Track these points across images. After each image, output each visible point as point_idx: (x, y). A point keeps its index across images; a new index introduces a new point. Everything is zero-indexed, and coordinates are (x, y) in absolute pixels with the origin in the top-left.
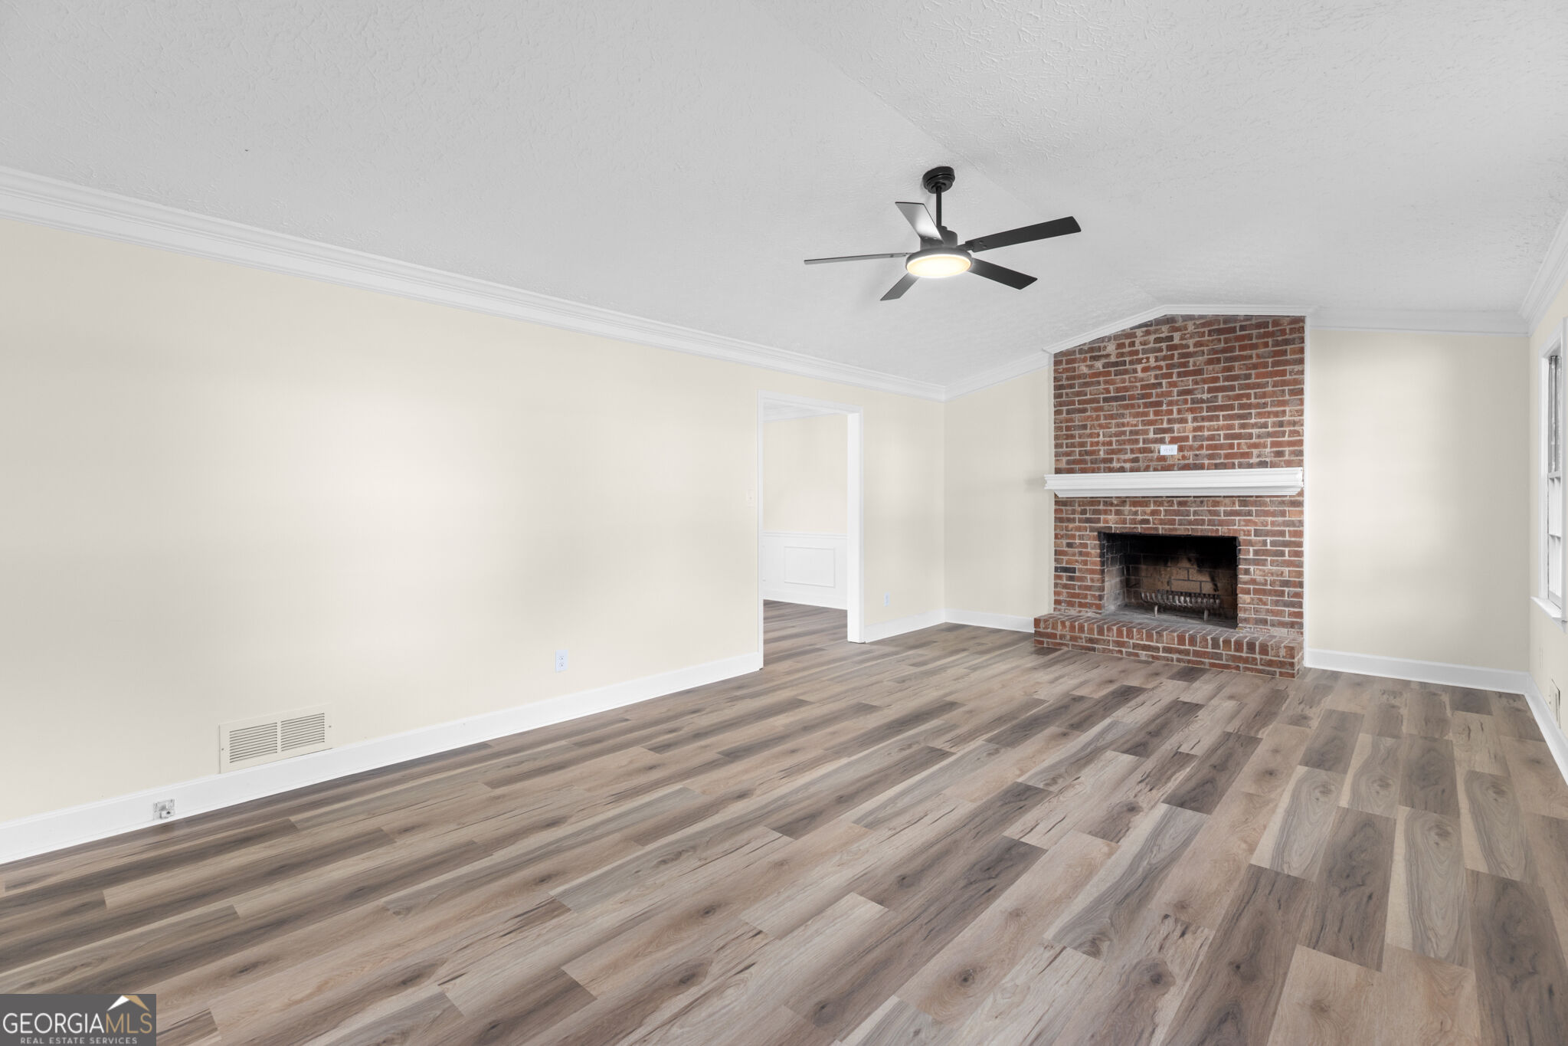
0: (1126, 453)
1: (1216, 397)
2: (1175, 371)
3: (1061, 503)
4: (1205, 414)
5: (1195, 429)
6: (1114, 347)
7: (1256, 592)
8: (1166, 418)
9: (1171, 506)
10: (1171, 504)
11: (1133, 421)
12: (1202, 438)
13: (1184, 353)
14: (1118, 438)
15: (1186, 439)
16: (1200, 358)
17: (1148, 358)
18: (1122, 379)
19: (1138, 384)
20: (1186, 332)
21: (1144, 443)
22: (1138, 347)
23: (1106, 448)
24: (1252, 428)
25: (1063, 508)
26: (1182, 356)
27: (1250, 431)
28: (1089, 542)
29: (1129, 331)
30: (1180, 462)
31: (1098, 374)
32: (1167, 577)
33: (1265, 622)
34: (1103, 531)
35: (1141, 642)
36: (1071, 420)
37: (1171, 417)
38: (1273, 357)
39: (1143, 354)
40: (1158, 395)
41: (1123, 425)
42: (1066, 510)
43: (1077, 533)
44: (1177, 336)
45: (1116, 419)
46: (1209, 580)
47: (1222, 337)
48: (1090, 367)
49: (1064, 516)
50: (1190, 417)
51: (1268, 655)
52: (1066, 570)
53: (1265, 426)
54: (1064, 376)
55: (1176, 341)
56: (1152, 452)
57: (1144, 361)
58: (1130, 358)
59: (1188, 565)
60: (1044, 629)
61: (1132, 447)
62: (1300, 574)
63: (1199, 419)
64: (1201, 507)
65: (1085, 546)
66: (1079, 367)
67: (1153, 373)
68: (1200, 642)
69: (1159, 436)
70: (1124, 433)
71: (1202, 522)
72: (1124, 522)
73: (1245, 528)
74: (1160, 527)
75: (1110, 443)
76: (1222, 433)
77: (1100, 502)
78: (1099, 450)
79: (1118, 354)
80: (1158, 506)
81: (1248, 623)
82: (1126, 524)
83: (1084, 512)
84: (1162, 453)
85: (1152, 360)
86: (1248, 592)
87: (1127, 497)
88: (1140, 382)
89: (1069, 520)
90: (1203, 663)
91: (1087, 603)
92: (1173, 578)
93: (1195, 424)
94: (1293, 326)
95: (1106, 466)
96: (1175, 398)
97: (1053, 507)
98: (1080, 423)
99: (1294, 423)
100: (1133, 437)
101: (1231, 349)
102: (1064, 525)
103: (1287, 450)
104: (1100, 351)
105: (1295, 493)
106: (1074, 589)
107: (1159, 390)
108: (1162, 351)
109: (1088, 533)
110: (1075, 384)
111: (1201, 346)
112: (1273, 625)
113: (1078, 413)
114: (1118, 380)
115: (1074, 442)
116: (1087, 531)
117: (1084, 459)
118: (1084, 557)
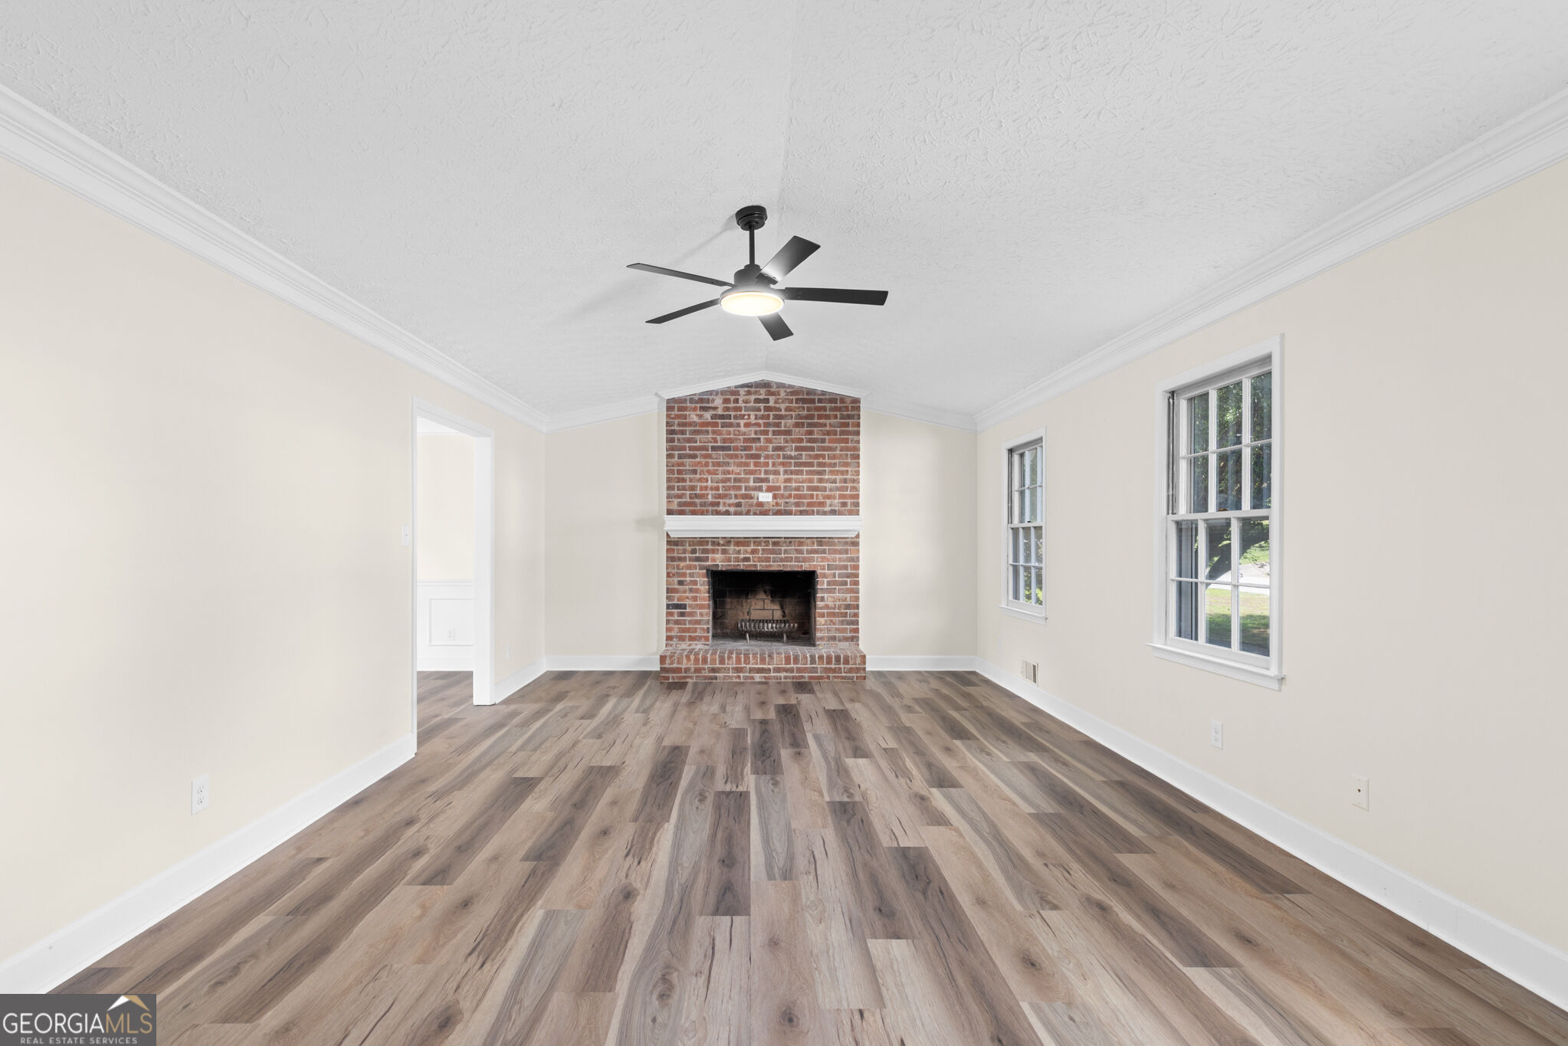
0: (731, 498)
1: (801, 455)
2: (771, 429)
3: (673, 543)
4: (793, 468)
5: (787, 481)
6: (721, 401)
7: (829, 615)
8: (763, 469)
9: (768, 545)
10: (767, 543)
11: (737, 469)
12: (790, 488)
13: (777, 415)
14: (724, 484)
15: (778, 488)
16: (789, 421)
17: (749, 415)
18: (727, 431)
19: (741, 437)
20: (779, 397)
21: (746, 490)
22: (741, 404)
23: (714, 492)
24: (826, 483)
25: (675, 547)
26: (776, 417)
27: (825, 485)
28: (698, 579)
29: (733, 389)
30: (774, 508)
31: (707, 424)
32: (748, 608)
33: (834, 638)
34: (712, 568)
35: (756, 666)
36: (683, 465)
37: (767, 469)
38: (840, 427)
39: (745, 411)
40: (757, 449)
41: (729, 472)
42: (678, 550)
43: (688, 571)
44: (772, 399)
45: (722, 466)
46: (779, 608)
47: (805, 405)
48: (700, 416)
49: (676, 555)
50: (782, 469)
51: (849, 664)
52: (677, 606)
53: (834, 481)
54: (676, 422)
55: (771, 404)
56: (752, 498)
57: (746, 417)
58: (735, 413)
59: (764, 597)
60: (671, 664)
61: (736, 493)
62: (857, 599)
63: (789, 472)
64: (790, 546)
65: (695, 583)
66: (689, 415)
67: (753, 429)
68: (802, 660)
69: (758, 484)
70: (729, 480)
71: (790, 559)
72: (729, 560)
73: (821, 563)
74: (758, 564)
75: (717, 489)
76: (805, 485)
77: (708, 542)
78: (708, 494)
79: (724, 407)
80: (757, 545)
81: (823, 641)
82: (731, 562)
83: (694, 551)
84: (760, 499)
85: (753, 417)
86: (823, 615)
87: (731, 537)
88: (742, 435)
89: (680, 559)
90: (803, 677)
91: (697, 636)
92: (752, 607)
93: (786, 476)
94: (853, 405)
95: (714, 509)
96: (771, 453)
97: (665, 547)
98: (691, 468)
99: (854, 481)
100: (737, 484)
101: (811, 417)
102: (676, 563)
103: (849, 501)
104: (709, 403)
105: (854, 536)
106: (685, 624)
107: (758, 444)
108: (760, 411)
109: (697, 571)
110: (686, 430)
111: (791, 410)
112: (840, 641)
113: (689, 458)
114: (724, 432)
115: (685, 486)
116: (697, 569)
117: (694, 502)
118: (694, 593)
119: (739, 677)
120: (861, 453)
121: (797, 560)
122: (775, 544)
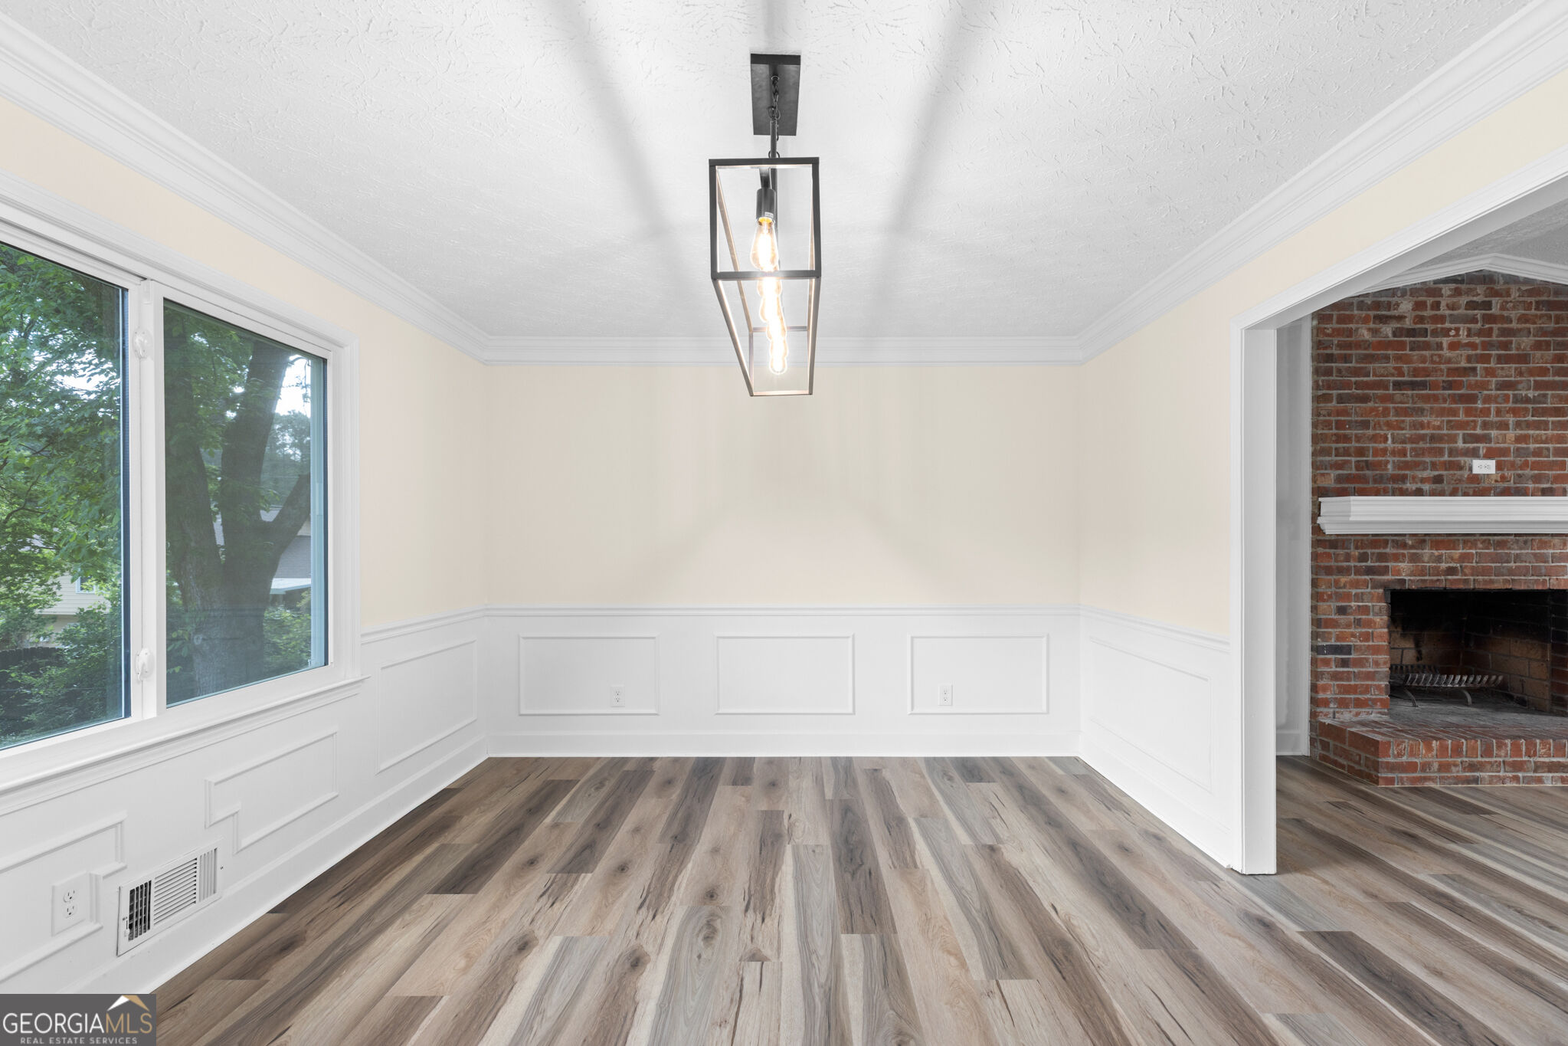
0: (1425, 469)
1: (1545, 396)
2: (1494, 353)
3: (1324, 543)
4: (1530, 418)
5: (1519, 439)
6: (1409, 306)
8: (1480, 420)
9: (1487, 548)
10: (1486, 544)
11: (1436, 421)
12: (1526, 452)
13: (1505, 329)
14: (1414, 445)
15: (1507, 452)
16: (1525, 339)
17: (1457, 330)
18: (1422, 356)
19: (1443, 366)
20: (1508, 299)
21: (1450, 454)
22: (1444, 311)
23: (1396, 459)
25: (1332, 551)
26: (1503, 332)
28: (1370, 604)
29: (1432, 285)
30: (1498, 485)
31: (1388, 345)
34: (1393, 586)
35: (1547, 760)
37: (1487, 419)
39: (1451, 322)
40: (1470, 386)
41: (1422, 426)
42: (1339, 555)
43: (1354, 591)
44: (1496, 302)
45: (1411, 416)
46: (1413, 646)
47: (1553, 313)
48: (1375, 332)
49: (1333, 563)
50: (1512, 421)
52: (1335, 650)
55: (1495, 310)
56: (1461, 468)
57: (1453, 333)
58: (1433, 327)
61: (1434, 459)
63: (1523, 425)
64: (1524, 548)
65: (1365, 610)
66: (1357, 329)
67: (1465, 353)
69: (1471, 446)
70: (1422, 438)
71: (1525, 571)
72: (1423, 572)
74: (1472, 579)
75: (1402, 453)
76: (1551, 446)
77: (1386, 542)
78: (1388, 462)
79: (1416, 316)
80: (1470, 548)
82: (1426, 575)
83: (1363, 558)
84: (1476, 471)
85: (1463, 333)
87: (1426, 535)
88: (1445, 363)
89: (1341, 571)
93: (1519, 432)
95: (1394, 486)
96: (1493, 393)
97: (1310, 549)
98: (1360, 419)
100: (1435, 445)
102: (1332, 577)
104: (1389, 310)
106: (1349, 679)
107: (1472, 379)
108: (1476, 322)
109: (1369, 590)
110: (1351, 355)
111: (1527, 321)
113: (1356, 402)
114: (1415, 357)
115: (1348, 448)
116: (1368, 588)
117: (1364, 475)
118: (1364, 627)
119: (1517, 779)
121: (1537, 571)
122: (1499, 544)
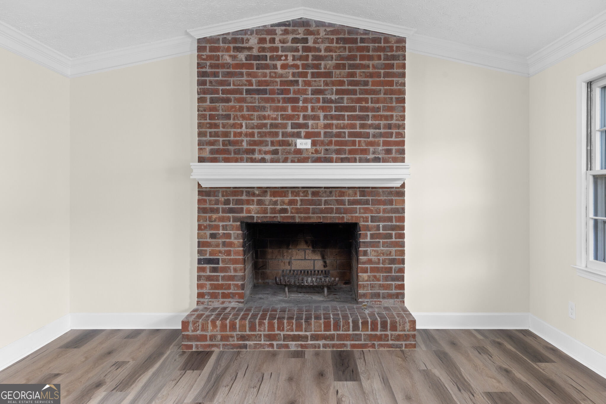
0: (267, 145)
1: (342, 98)
2: (310, 71)
3: (204, 193)
4: (333, 113)
5: (326, 126)
6: (256, 41)
7: (373, 270)
8: (302, 114)
9: (306, 196)
10: (306, 194)
11: (274, 114)
12: (331, 135)
13: (317, 56)
14: (260, 130)
15: (318, 134)
16: (330, 62)
17: (286, 56)
18: (263, 73)
19: (278, 80)
20: (319, 37)
21: (283, 136)
23: (248, 139)
24: (369, 129)
25: (207, 198)
26: (315, 58)
27: (367, 131)
28: (231, 232)
29: (269, 27)
30: (313, 155)
31: (241, 66)
32: (289, 258)
33: (377, 295)
34: (246, 220)
35: (292, 333)
36: (215, 109)
37: (306, 113)
38: (384, 69)
39: (282, 52)
40: (295, 92)
41: (264, 118)
42: (210, 201)
43: (221, 224)
44: (311, 38)
45: (258, 111)
46: (320, 258)
47: (347, 46)
48: (234, 57)
49: (208, 206)
50: (322, 114)
51: (396, 331)
52: (209, 261)
53: (378, 127)
54: (208, 63)
55: (310, 44)
56: (289, 145)
57: (283, 58)
58: (271, 54)
59: (305, 247)
60: (193, 331)
61: (272, 139)
62: (403, 253)
63: (329, 117)
64: (330, 196)
65: (228, 236)
66: (222, 56)
67: (291, 71)
68: (343, 326)
69: (296, 130)
70: (265, 125)
71: (330, 211)
72: (265, 211)
73: (364, 215)
74: (297, 215)
75: (252, 135)
76: (346, 131)
78: (242, 141)
79: (260, 48)
80: (296, 196)
81: (366, 298)
82: (267, 213)
83: (227, 202)
84: (299, 146)
85: (290, 58)
86: (365, 271)
87: (267, 188)
88: (279, 77)
89: (212, 211)
90: (345, 345)
91: (231, 293)
92: (293, 258)
93: (326, 122)
94: (398, 45)
95: (248, 156)
96: (310, 96)
97: (196, 197)
98: (224, 113)
99: (399, 127)
100: (273, 130)
101: (353, 58)
102: (208, 215)
103: (394, 148)
104: (243, 43)
105: (399, 185)
106: (218, 280)
107: (296, 87)
108: (299, 51)
109: (231, 223)
110: (219, 72)
111: (331, 51)
112: (384, 298)
113: (222, 102)
114: (260, 74)
115: (218, 132)
116: (230, 221)
117: (228, 149)
118: (227, 247)
119: (272, 345)
120: (406, 97)
121: (338, 211)
122: (314, 194)
